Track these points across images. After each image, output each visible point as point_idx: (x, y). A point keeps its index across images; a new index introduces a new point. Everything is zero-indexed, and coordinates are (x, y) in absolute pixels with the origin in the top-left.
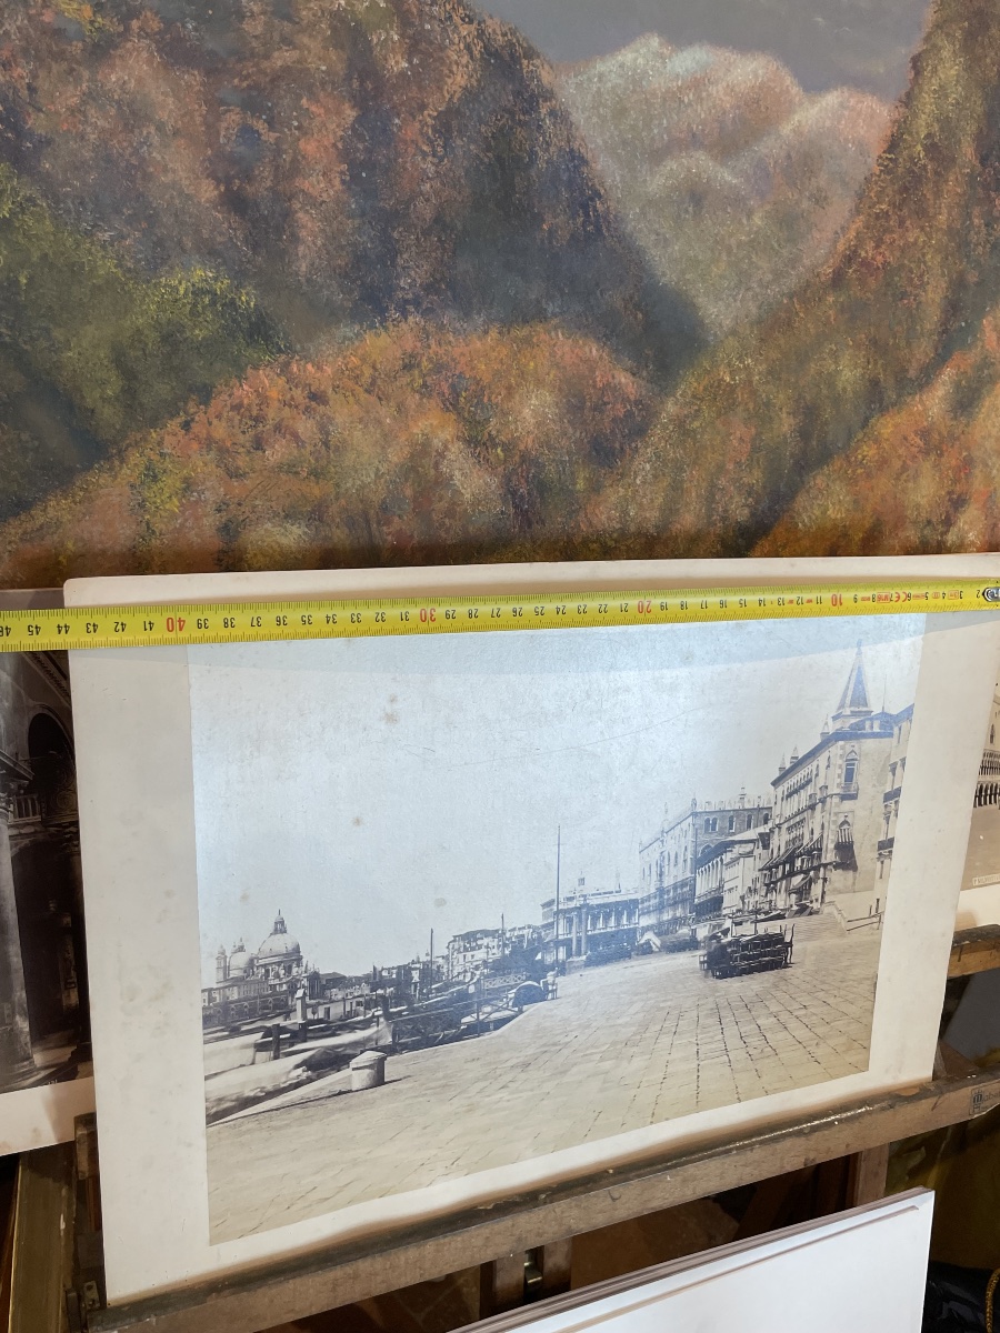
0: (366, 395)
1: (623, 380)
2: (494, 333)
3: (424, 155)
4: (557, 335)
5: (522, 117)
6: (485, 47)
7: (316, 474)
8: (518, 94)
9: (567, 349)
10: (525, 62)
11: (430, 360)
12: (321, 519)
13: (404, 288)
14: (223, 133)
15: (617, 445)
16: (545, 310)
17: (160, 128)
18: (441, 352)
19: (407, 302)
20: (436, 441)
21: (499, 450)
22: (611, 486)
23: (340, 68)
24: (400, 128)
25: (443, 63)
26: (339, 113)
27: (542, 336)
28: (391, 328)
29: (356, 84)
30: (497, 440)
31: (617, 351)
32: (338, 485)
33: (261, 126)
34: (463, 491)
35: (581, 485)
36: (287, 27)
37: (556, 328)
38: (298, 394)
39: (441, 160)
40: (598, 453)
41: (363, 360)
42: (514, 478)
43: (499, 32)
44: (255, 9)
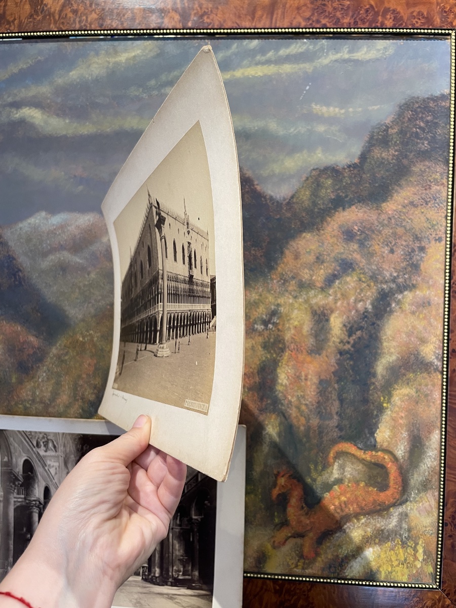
1: (32, 339)
4: (3, 322)
9: (7, 327)
15: (30, 365)
31: (29, 328)
40: (21, 368)
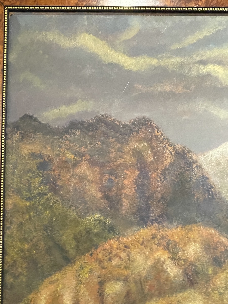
0: (141, 246)
1: (223, 240)
2: (180, 228)
3: (158, 181)
4: (200, 227)
5: (187, 169)
6: (176, 152)
7: (126, 268)
8: (186, 163)
9: (204, 231)
10: (188, 154)
11: (160, 236)
12: (127, 281)
13: (152, 217)
14: (104, 181)
15: (222, 260)
16: (196, 220)
17: (89, 181)
18: (163, 233)
19: (153, 220)
20: (162, 259)
21: (182, 261)
22: (221, 273)
23: (135, 162)
24: (151, 175)
25: (164, 157)
26: (134, 173)
27: (196, 228)
28: (148, 227)
29: (139, 165)
30: (181, 259)
31: (221, 231)
32: (132, 271)
33: (113, 178)
34: (171, 273)
35: (210, 272)
36: (121, 154)
37: (200, 226)
38: (121, 246)
39: (163, 181)
40: (216, 263)
41: (140, 236)
42: (187, 270)
43: (179, 147)
44: (113, 151)
